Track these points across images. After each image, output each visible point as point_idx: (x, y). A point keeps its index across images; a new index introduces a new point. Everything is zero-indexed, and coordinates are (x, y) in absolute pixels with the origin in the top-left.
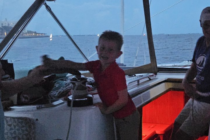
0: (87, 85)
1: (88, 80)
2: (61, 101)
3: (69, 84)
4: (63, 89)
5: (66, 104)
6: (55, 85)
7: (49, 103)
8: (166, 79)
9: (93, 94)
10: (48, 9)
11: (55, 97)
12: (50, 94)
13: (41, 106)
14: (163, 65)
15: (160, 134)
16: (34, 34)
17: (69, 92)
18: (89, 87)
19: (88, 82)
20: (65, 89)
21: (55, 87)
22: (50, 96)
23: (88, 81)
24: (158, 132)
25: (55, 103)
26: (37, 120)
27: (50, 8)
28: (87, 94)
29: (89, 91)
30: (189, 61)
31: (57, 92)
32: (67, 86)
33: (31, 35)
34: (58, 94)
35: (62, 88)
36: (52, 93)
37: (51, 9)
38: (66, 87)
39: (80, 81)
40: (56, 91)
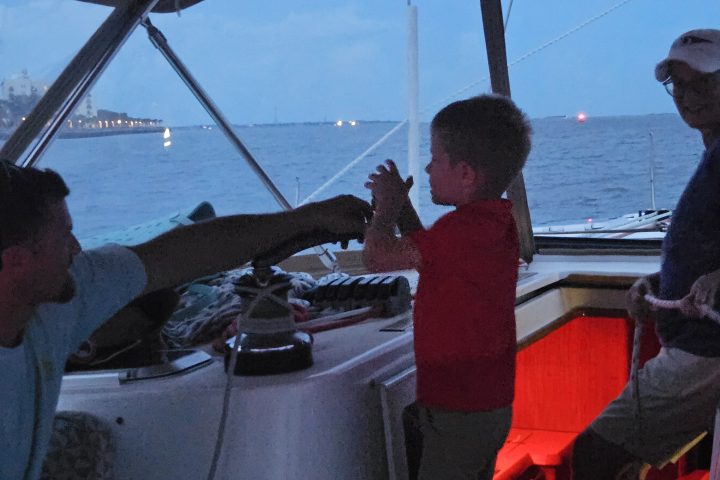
0: (291, 300)
1: (296, 282)
2: (202, 355)
3: (229, 298)
4: (209, 315)
5: (219, 365)
6: (182, 301)
7: (162, 362)
8: (565, 276)
9: (312, 331)
10: (157, 40)
11: (181, 341)
12: (167, 331)
13: (135, 373)
14: (555, 228)
15: (544, 463)
16: (119, 122)
17: (230, 323)
18: (297, 307)
19: (294, 287)
20: (215, 312)
21: (183, 306)
22: (166, 337)
23: (294, 284)
24: (538, 460)
25: (183, 363)
26: (120, 421)
27: (162, 36)
28: (294, 332)
29: (297, 320)
30: (643, 214)
31: (189, 323)
32: (224, 303)
33: (110, 124)
34: (195, 329)
35: (205, 309)
36: (172, 327)
37: (165, 40)
38: (219, 306)
39: (268, 286)
40: (186, 320)
